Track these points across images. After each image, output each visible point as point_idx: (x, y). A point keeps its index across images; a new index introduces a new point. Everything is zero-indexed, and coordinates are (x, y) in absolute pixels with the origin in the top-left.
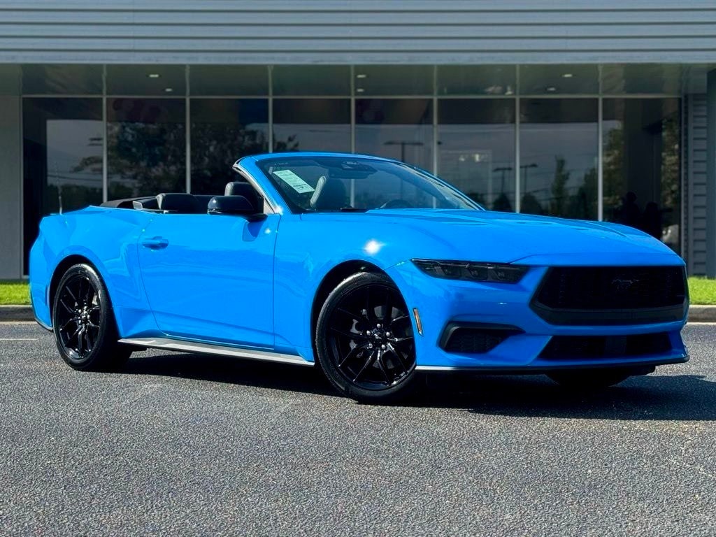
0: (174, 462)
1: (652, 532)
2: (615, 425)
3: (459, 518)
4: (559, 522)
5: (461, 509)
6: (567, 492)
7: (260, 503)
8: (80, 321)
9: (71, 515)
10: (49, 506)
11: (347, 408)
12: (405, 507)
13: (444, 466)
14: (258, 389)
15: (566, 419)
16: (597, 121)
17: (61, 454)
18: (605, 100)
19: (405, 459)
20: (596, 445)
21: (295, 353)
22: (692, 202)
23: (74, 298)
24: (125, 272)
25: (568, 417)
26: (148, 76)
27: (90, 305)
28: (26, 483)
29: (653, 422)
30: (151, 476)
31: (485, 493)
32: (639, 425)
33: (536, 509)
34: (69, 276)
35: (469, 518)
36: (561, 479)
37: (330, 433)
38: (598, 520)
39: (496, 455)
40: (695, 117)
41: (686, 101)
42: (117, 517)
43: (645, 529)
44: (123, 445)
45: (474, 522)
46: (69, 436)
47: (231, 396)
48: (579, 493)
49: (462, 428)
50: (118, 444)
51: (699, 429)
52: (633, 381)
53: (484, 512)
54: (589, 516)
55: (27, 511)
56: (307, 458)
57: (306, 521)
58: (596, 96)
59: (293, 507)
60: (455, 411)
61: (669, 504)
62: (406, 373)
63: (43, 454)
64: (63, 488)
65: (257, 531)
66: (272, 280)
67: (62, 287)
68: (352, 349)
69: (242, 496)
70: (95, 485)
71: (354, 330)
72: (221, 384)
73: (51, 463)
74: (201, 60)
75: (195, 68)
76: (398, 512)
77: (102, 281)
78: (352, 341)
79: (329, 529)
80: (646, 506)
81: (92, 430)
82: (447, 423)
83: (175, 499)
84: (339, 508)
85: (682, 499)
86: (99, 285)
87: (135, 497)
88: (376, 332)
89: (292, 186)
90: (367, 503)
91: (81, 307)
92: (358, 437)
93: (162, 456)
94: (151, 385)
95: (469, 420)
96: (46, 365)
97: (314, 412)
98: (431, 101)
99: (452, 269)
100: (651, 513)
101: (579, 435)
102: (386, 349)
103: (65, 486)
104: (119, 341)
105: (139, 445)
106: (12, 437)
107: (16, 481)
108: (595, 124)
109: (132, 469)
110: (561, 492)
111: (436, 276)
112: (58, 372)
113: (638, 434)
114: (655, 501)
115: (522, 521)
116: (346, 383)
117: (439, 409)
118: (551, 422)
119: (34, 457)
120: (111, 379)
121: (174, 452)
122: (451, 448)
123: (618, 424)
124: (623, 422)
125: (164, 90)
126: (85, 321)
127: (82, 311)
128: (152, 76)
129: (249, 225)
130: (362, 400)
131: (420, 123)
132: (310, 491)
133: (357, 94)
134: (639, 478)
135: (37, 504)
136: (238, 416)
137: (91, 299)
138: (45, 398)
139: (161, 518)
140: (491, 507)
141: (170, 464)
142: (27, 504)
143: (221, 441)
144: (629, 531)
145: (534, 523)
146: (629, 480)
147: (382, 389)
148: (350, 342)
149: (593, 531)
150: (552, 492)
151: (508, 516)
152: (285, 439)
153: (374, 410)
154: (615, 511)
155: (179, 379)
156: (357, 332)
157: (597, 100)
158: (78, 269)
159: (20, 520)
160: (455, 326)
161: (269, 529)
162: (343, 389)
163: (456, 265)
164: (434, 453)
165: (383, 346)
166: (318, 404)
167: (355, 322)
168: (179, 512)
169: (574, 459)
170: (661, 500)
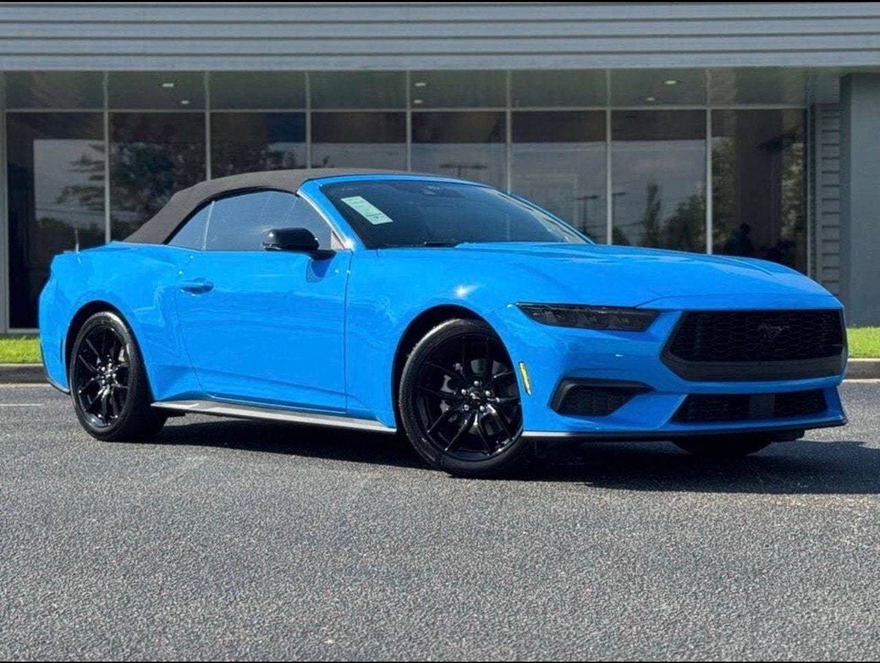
0: (247, 547)
1: (841, 623)
2: (765, 500)
3: (607, 609)
4: (728, 613)
5: (607, 598)
6: (729, 578)
7: (364, 593)
8: (103, 381)
9: (141, 608)
10: (112, 598)
11: (439, 483)
12: (539, 596)
13: (573, 549)
14: (326, 461)
15: (705, 494)
16: (704, 138)
17: (108, 539)
18: (713, 112)
19: (524, 542)
20: (749, 523)
21: (371, 418)
22: (820, 236)
23: (96, 353)
24: (160, 321)
25: (708, 491)
26: (160, 85)
27: (116, 362)
28: (76, 572)
29: (811, 496)
30: (225, 563)
31: (630, 579)
32: (796, 500)
33: (696, 598)
34: (90, 327)
35: (618, 609)
36: (718, 564)
37: (426, 511)
38: (773, 609)
39: (632, 537)
40: (824, 131)
41: (813, 113)
42: (196, 610)
43: (831, 620)
44: (181, 527)
45: (626, 613)
46: (113, 517)
47: (295, 470)
48: (743, 579)
49: (583, 505)
50: (175, 526)
51: (868, 504)
52: (776, 449)
53: (635, 601)
54: (761, 605)
55: (86, 604)
56: (406, 541)
57: (424, 613)
58: (704, 108)
59: (405, 597)
60: (570, 485)
61: (854, 591)
62: (511, 440)
63: (87, 539)
64: (122, 577)
65: (369, 626)
66: (343, 331)
67: (81, 339)
68: (444, 411)
69: (340, 584)
70: (161, 574)
71: (445, 389)
72: (279, 455)
73: (99, 549)
74: (226, 65)
75: (215, 75)
76: (532, 602)
77: (131, 332)
78: (443, 402)
79: (455, 623)
80: (826, 594)
81: (138, 509)
82: (564, 500)
83: (260, 589)
84: (460, 598)
85: (867, 585)
86: (127, 337)
87: (212, 587)
88: (473, 391)
89: (365, 216)
90: (492, 593)
91: (105, 364)
92: (462, 517)
93: (231, 540)
94: (195, 458)
95: (589, 496)
96: (61, 435)
97: (401, 488)
98: (504, 114)
99: (566, 315)
100: (834, 601)
101: (725, 512)
102: (485, 411)
103: (124, 575)
104: (153, 405)
105: (200, 526)
106: (45, 519)
107: (63, 571)
108: (703, 141)
109: (199, 555)
110: (721, 578)
111: (546, 323)
112: (77, 443)
113: (797, 511)
114: (836, 587)
115: (683, 612)
116: (437, 452)
117: (551, 483)
118: (689, 498)
119: (78, 542)
120: (145, 450)
121: (245, 535)
122: (576, 528)
123: (768, 498)
124: (774, 496)
125: (179, 102)
126: (111, 381)
127: (106, 369)
128: (166, 85)
129: (313, 263)
130: (457, 473)
131: (489, 141)
132: (419, 579)
133: (414, 106)
134: (810, 561)
135: (97, 596)
136: (311, 493)
137: (117, 355)
138: (72, 473)
139: (249, 611)
140: (642, 596)
141: (243, 548)
142: (84, 596)
143: (297, 521)
144: (814, 623)
145: (698, 614)
146: (800, 564)
147: (482, 460)
148: (441, 403)
149: (771, 622)
150: (710, 578)
151: (664, 606)
152: (374, 518)
153: (473, 484)
154: (791, 599)
155: (229, 450)
156: (449, 391)
157: (705, 112)
158: (100, 318)
159: (81, 614)
160: (570, 383)
161: (383, 623)
162: (434, 459)
163: (570, 310)
164: (557, 533)
165: (482, 408)
166: (403, 478)
167: (447, 378)
168: (269, 604)
169: (727, 540)
170: (843, 586)
